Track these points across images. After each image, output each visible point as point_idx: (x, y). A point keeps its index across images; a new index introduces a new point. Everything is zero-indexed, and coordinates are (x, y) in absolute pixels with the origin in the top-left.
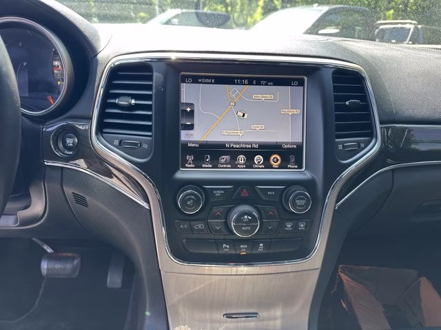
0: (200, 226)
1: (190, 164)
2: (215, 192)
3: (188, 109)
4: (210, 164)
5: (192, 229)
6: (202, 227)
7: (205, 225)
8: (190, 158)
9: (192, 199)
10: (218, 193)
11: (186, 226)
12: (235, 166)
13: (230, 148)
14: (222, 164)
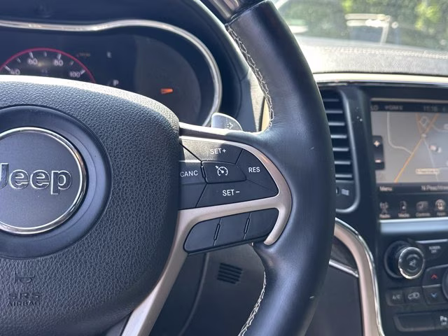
0: (415, 295)
1: (384, 214)
2: (430, 248)
3: (377, 144)
4: (408, 213)
5: (405, 299)
6: (417, 295)
7: (420, 294)
8: (384, 206)
9: (415, 258)
10: (434, 249)
11: (398, 297)
12: (434, 215)
13: (426, 191)
14: (421, 212)
